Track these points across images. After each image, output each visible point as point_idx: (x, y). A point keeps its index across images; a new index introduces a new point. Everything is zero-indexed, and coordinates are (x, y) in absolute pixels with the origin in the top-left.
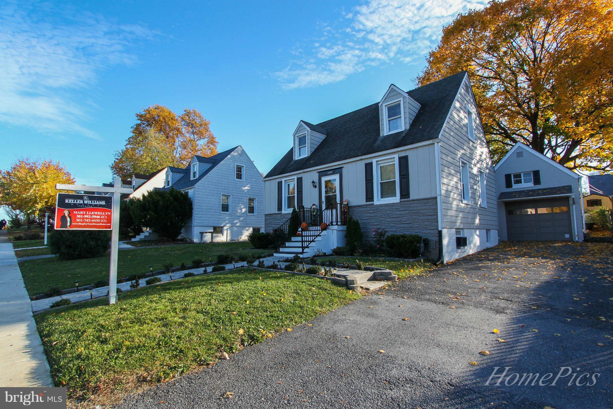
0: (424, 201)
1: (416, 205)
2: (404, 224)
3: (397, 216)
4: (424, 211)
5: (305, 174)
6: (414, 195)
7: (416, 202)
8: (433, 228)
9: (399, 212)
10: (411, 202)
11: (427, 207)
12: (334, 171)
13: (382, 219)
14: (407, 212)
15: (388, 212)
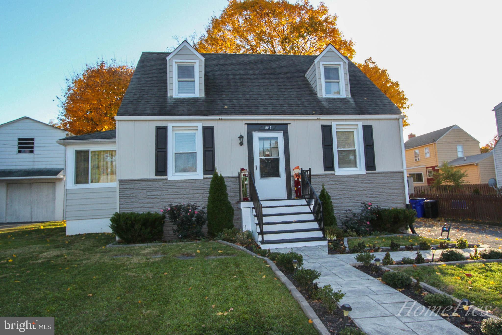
0: (389, 174)
1: (382, 178)
2: (370, 197)
3: (362, 189)
4: (391, 185)
5: (220, 122)
6: (380, 167)
7: (383, 175)
8: (399, 202)
9: (364, 185)
10: (377, 175)
11: (393, 181)
12: (276, 127)
13: (344, 192)
14: (374, 185)
15: (353, 184)
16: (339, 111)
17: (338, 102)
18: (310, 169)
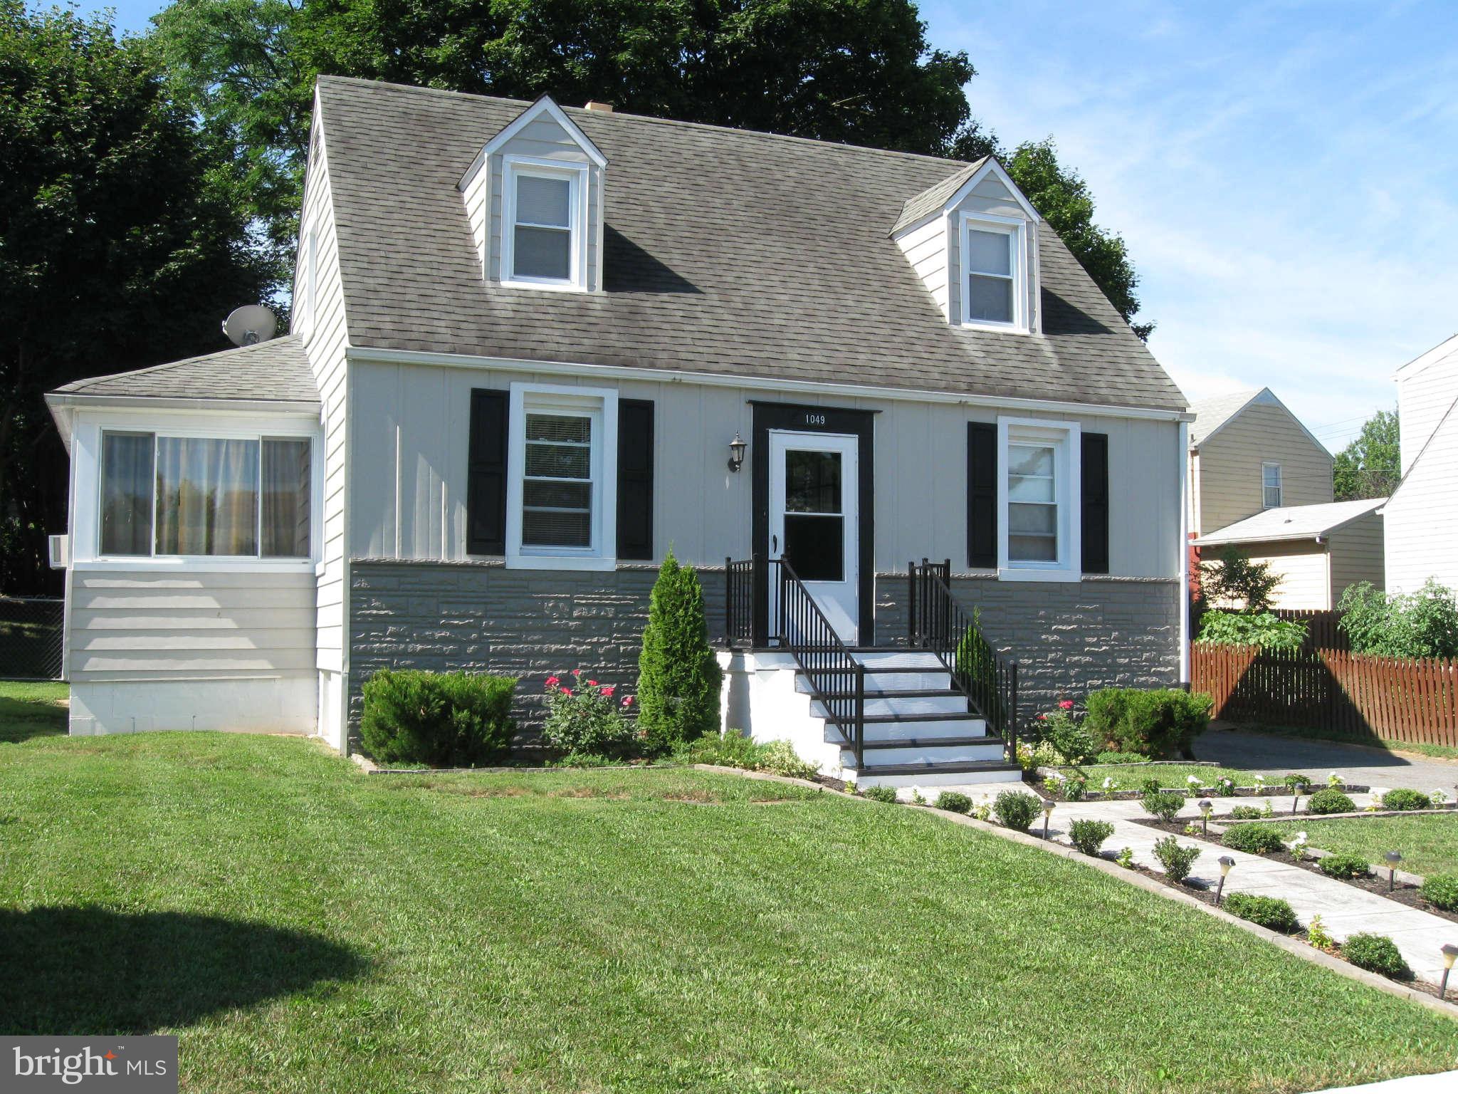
0: (1143, 588)
1: (1123, 596)
2: (1087, 653)
3: (1067, 627)
4: (1144, 618)
7: (1126, 587)
9: (1075, 616)
10: (1110, 586)
12: (837, 420)
13: (1020, 633)
14: (1100, 616)
15: (1044, 612)
16: (1019, 383)
17: (1010, 351)
18: (948, 561)
